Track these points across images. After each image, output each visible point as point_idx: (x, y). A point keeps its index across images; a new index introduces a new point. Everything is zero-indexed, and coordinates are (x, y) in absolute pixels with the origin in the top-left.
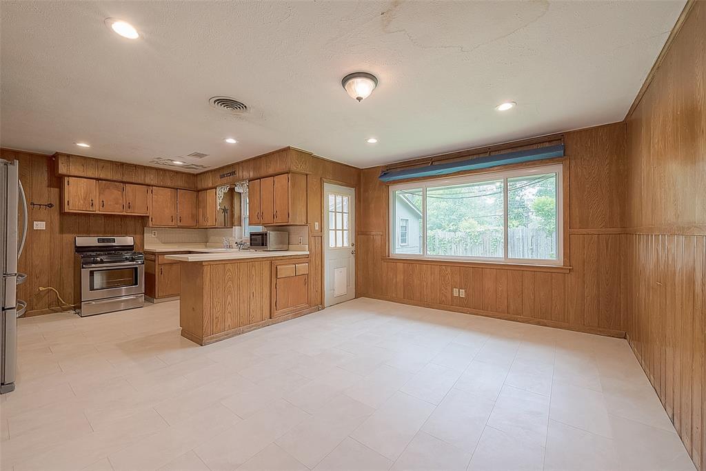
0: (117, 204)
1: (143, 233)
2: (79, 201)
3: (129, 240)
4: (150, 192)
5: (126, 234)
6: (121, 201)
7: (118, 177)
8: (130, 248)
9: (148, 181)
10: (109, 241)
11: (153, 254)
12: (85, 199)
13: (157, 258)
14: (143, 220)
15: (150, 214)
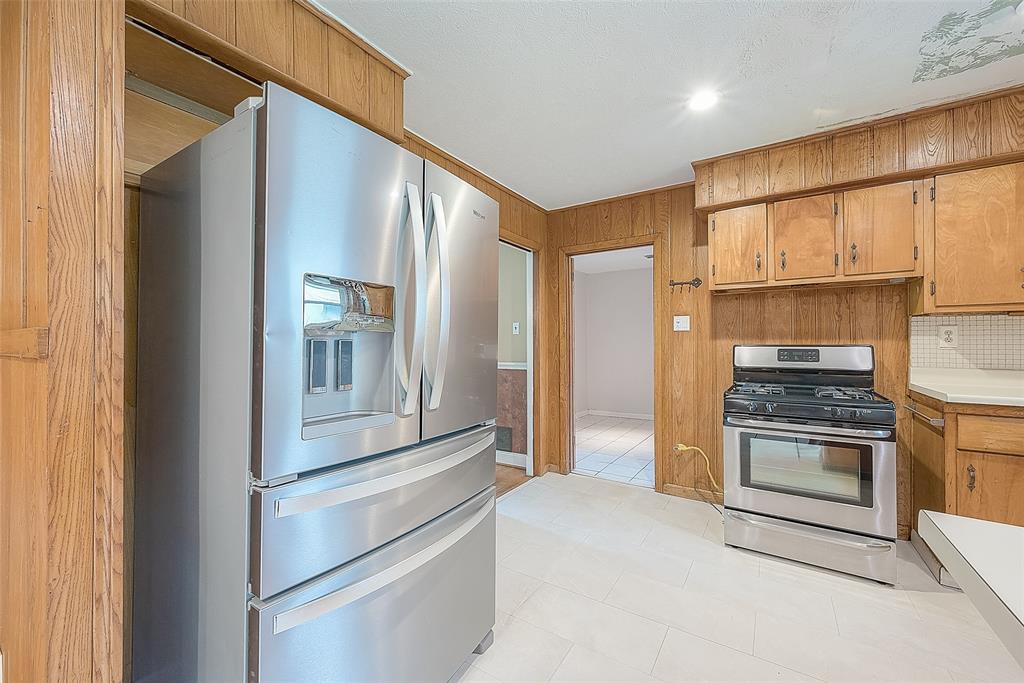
0: (818, 254)
1: (907, 337)
2: (733, 263)
3: (858, 358)
4: (924, 196)
5: (854, 339)
6: (829, 246)
7: (819, 179)
8: (860, 379)
9: (917, 160)
10: (804, 356)
11: (937, 406)
12: (744, 255)
13: (950, 424)
14: (903, 294)
15: (925, 268)
